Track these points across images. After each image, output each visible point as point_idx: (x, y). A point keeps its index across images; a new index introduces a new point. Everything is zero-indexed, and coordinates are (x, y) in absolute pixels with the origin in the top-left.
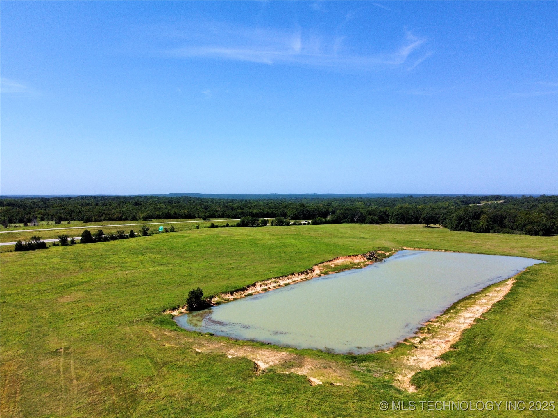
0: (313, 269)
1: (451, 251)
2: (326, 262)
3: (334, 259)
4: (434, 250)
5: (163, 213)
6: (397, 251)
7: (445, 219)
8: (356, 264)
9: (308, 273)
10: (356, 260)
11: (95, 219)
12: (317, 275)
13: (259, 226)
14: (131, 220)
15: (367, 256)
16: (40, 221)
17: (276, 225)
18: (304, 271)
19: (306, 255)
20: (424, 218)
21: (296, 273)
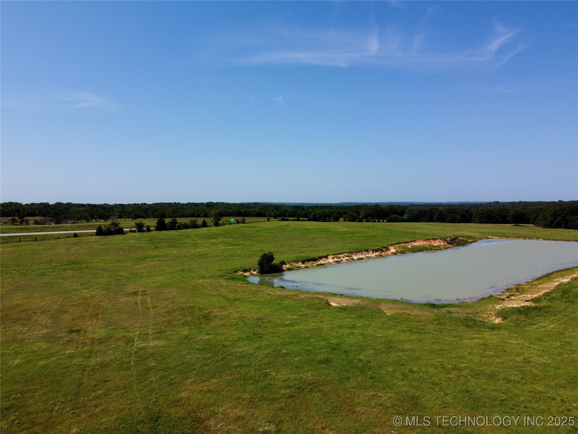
0: (389, 248)
1: (544, 239)
2: (402, 243)
3: (412, 241)
4: (525, 238)
5: (234, 211)
6: (482, 239)
8: (434, 246)
9: (383, 251)
10: (436, 243)
11: (169, 215)
12: (392, 253)
13: (331, 221)
14: (203, 217)
15: (447, 240)
16: (118, 218)
17: (349, 221)
18: (378, 249)
19: (381, 238)
21: (370, 251)
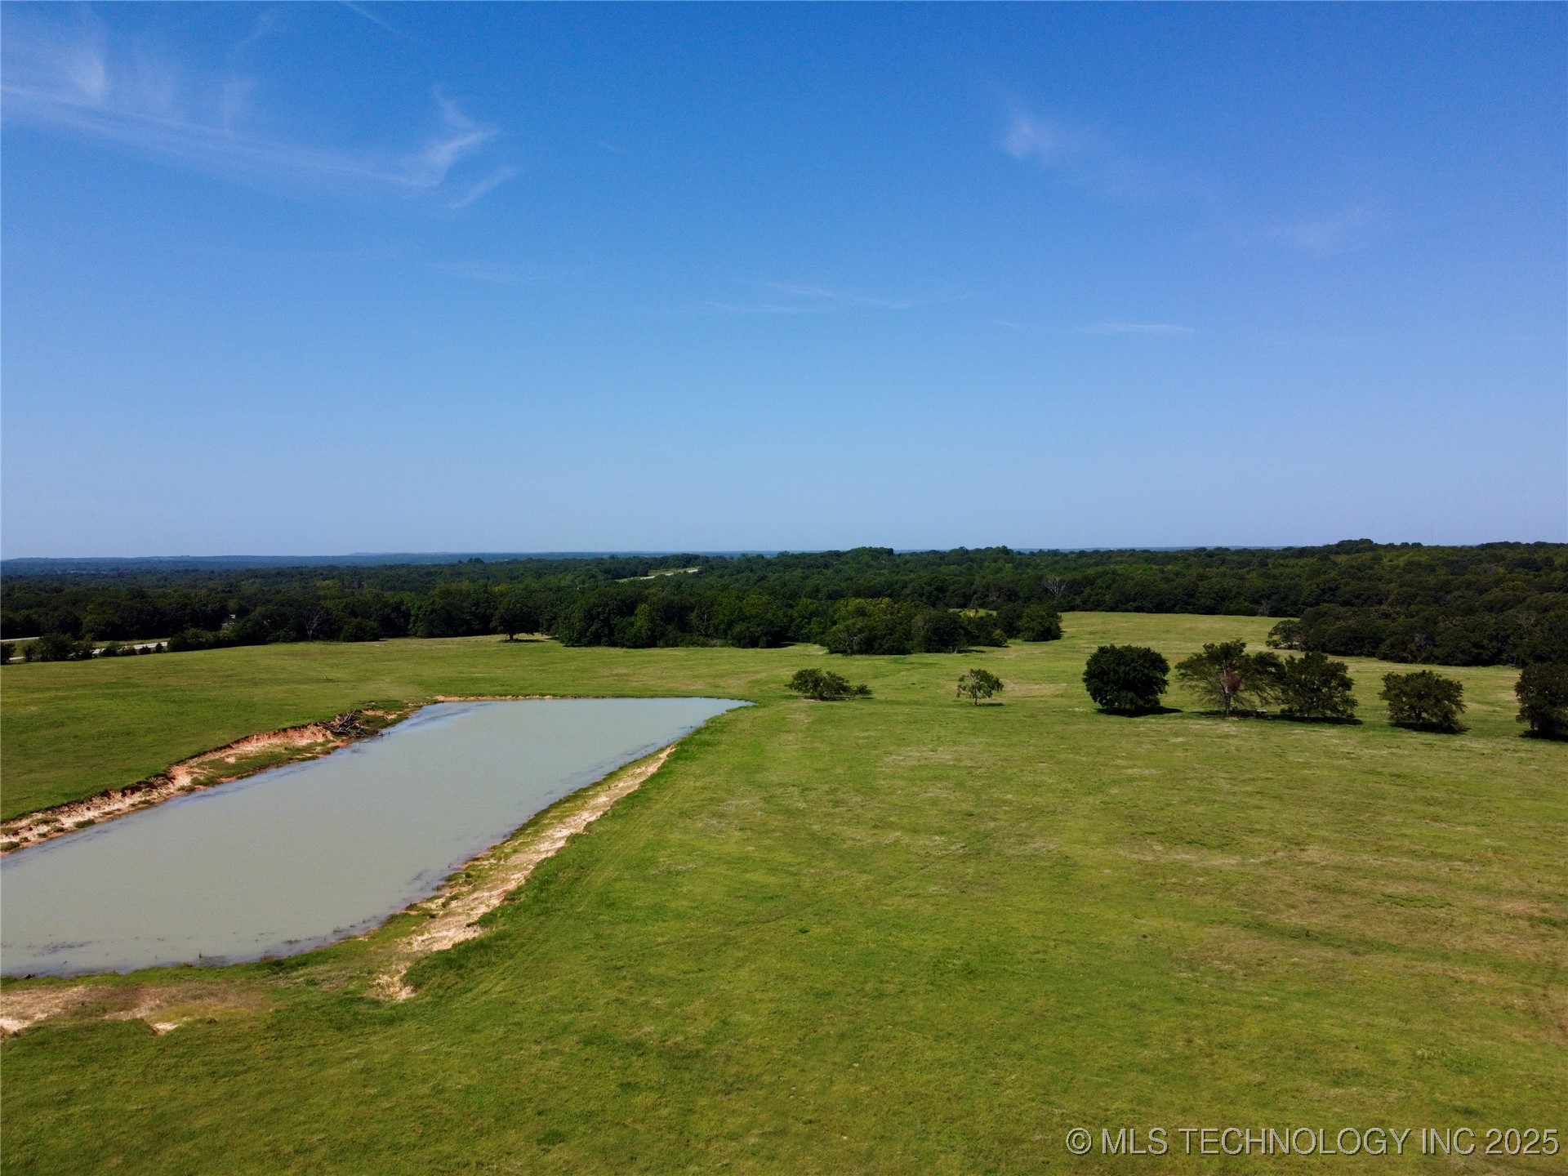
0: (171, 775)
1: (555, 696)
2: (211, 752)
3: (237, 742)
4: (515, 696)
6: (420, 707)
7: (554, 618)
8: (300, 750)
9: (156, 788)
10: (302, 740)
12: (182, 789)
15: (333, 726)
18: (139, 783)
19: (149, 738)
20: (502, 617)
21: (116, 791)
